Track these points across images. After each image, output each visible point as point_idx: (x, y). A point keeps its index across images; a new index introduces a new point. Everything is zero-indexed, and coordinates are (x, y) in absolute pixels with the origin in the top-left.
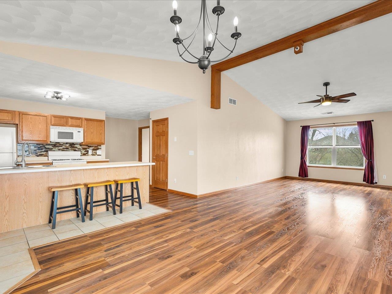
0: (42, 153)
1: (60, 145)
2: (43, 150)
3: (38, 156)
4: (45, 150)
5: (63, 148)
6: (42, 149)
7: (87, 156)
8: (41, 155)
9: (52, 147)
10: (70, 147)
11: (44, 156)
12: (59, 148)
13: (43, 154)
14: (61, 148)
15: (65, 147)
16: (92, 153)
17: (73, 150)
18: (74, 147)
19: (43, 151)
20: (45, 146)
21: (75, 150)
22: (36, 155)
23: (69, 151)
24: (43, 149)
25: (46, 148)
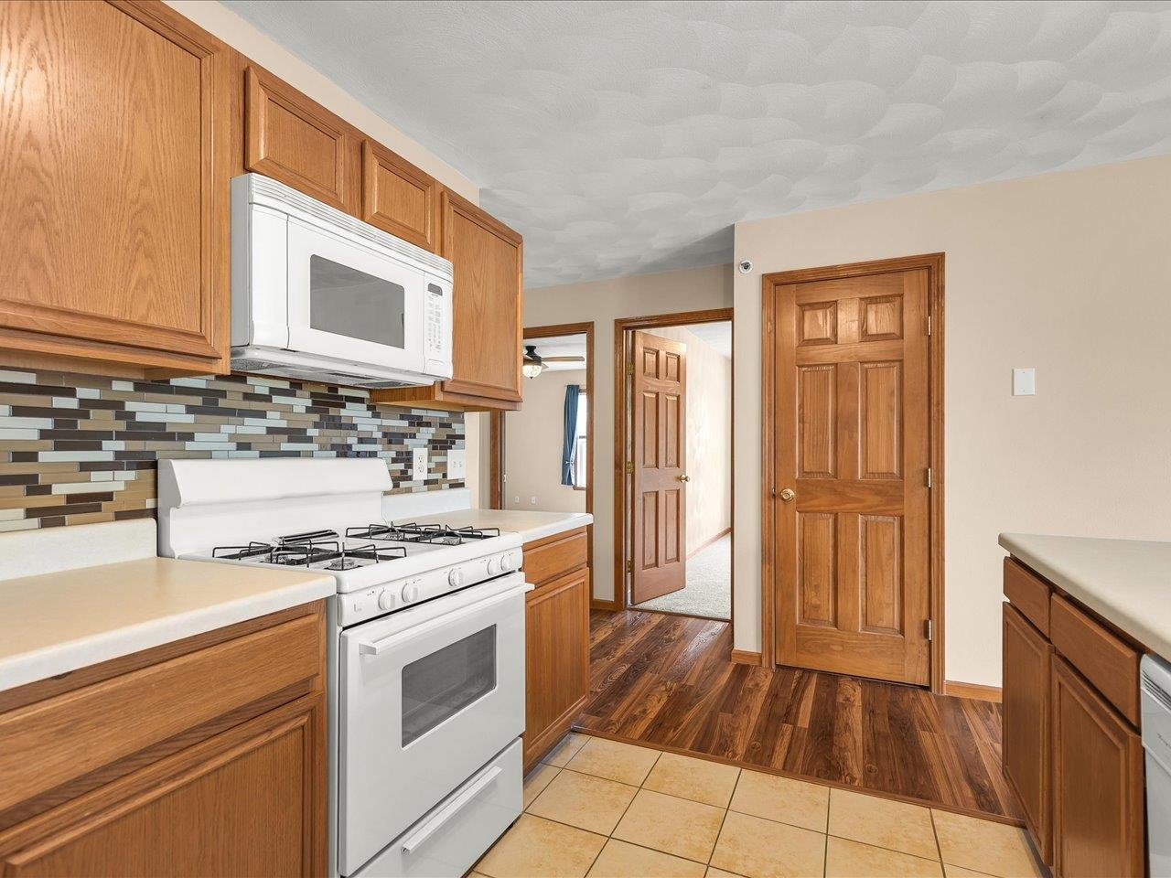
0: (98, 482)
1: (248, 396)
2: (110, 449)
3: (50, 517)
4: (120, 445)
5: (271, 431)
6: (93, 440)
7: (409, 490)
8: (86, 505)
9: (190, 418)
10: (316, 425)
11: (120, 516)
12: (241, 430)
13: (108, 496)
14: (254, 427)
15: (283, 424)
16: (429, 471)
17: (333, 447)
18: (336, 424)
19: (110, 457)
20: (129, 406)
21: (343, 451)
22: (30, 513)
23: (310, 455)
24: (108, 435)
25: (138, 430)
